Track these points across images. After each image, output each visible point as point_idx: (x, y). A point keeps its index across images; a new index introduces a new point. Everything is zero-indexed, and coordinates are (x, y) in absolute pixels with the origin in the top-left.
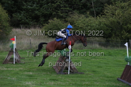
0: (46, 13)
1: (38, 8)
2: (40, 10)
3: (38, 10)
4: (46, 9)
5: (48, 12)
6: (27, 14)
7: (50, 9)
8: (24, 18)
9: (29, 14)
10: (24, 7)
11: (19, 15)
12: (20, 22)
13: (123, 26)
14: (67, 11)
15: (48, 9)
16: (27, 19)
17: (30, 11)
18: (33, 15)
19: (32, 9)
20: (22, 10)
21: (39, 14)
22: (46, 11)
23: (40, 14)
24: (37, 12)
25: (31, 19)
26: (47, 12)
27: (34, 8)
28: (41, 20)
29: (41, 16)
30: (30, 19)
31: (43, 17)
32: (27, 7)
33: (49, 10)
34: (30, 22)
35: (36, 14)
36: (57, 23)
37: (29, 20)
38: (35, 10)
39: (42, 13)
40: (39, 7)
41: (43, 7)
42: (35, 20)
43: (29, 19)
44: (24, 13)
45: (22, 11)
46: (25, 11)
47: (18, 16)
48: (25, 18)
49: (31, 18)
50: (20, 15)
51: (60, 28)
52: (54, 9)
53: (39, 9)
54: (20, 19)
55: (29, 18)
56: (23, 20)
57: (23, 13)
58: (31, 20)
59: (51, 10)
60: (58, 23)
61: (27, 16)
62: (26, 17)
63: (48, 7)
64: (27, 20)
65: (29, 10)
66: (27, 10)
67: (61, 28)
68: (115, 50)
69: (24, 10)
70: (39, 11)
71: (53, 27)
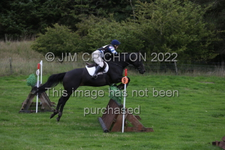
0: (51, 14)
1: (37, 5)
2: (40, 9)
3: (37, 10)
4: (50, 7)
5: (55, 11)
6: (18, 15)
7: (58, 7)
8: (12, 22)
9: (21, 16)
10: (12, 4)
11: (4, 17)
12: (6, 30)
13: (164, 36)
14: (87, 10)
15: (54, 6)
16: (18, 24)
17: (23, 11)
18: (28, 17)
19: (25, 7)
20: (9, 8)
21: (38, 16)
22: (50, 10)
23: (40, 16)
24: (34, 12)
25: (25, 24)
26: (52, 12)
27: (30, 6)
28: (42, 25)
29: (41, 19)
30: (23, 24)
31: (46, 20)
32: (18, 3)
33: (56, 8)
34: (23, 29)
35: (33, 16)
36: (59, 32)
37: (22, 26)
38: (32, 9)
39: (44, 14)
40: (39, 3)
41: (46, 3)
42: (31, 27)
43: (21, 24)
44: (13, 14)
45: (10, 10)
46: (14, 10)
47: (3, 19)
48: (15, 23)
49: (24, 22)
50: (7, 18)
51: (63, 40)
52: (64, 7)
53: (39, 7)
54: (6, 25)
55: (21, 22)
56: (11, 26)
57: (10, 13)
58: (25, 26)
59: (59, 9)
60: (61, 33)
61: (18, 18)
62: (16, 21)
63: (54, 3)
64: (17, 26)
65: (22, 8)
66: (18, 9)
67: (65, 40)
68: (149, 76)
69: (13, 8)
70: (40, 11)
71: (53, 39)
